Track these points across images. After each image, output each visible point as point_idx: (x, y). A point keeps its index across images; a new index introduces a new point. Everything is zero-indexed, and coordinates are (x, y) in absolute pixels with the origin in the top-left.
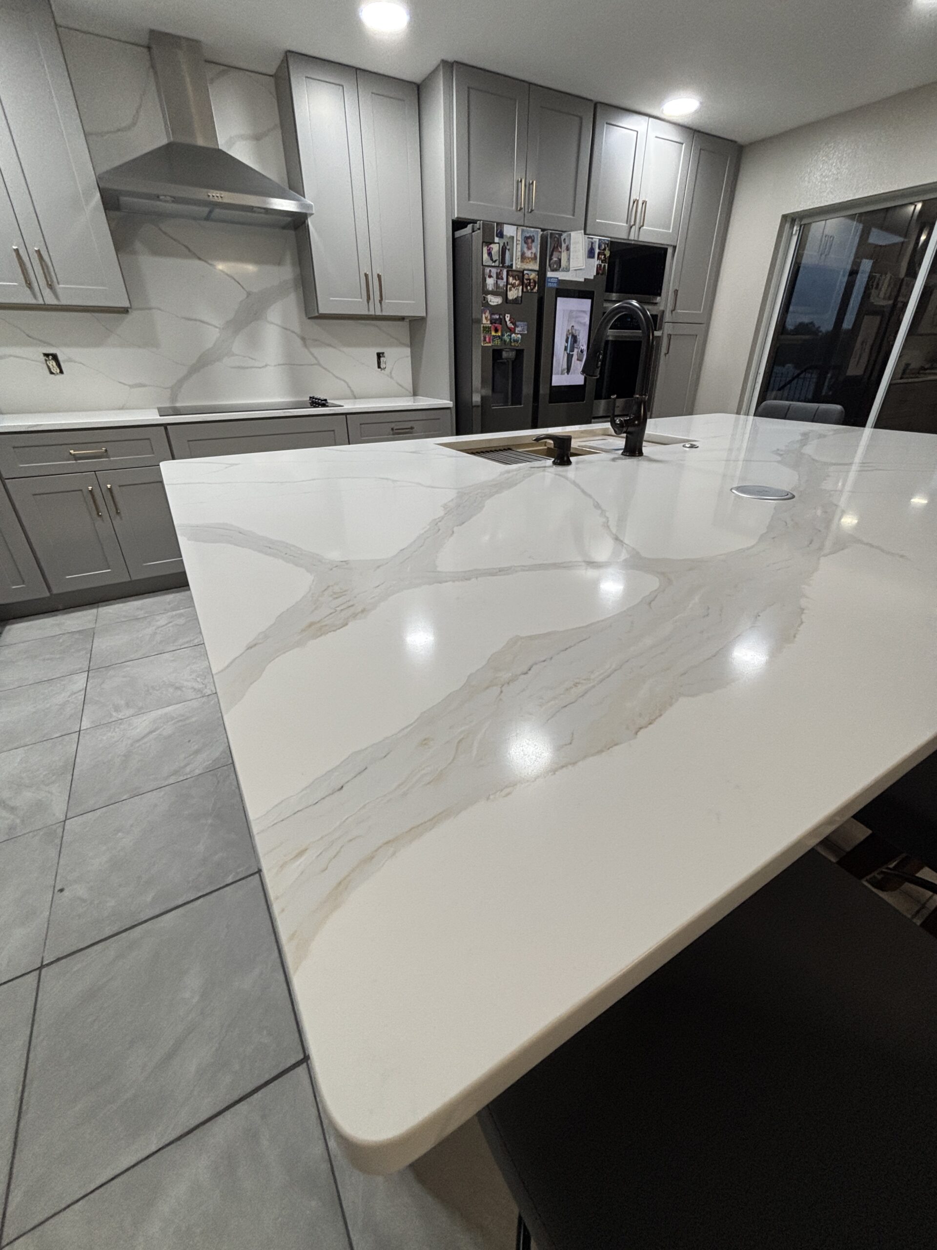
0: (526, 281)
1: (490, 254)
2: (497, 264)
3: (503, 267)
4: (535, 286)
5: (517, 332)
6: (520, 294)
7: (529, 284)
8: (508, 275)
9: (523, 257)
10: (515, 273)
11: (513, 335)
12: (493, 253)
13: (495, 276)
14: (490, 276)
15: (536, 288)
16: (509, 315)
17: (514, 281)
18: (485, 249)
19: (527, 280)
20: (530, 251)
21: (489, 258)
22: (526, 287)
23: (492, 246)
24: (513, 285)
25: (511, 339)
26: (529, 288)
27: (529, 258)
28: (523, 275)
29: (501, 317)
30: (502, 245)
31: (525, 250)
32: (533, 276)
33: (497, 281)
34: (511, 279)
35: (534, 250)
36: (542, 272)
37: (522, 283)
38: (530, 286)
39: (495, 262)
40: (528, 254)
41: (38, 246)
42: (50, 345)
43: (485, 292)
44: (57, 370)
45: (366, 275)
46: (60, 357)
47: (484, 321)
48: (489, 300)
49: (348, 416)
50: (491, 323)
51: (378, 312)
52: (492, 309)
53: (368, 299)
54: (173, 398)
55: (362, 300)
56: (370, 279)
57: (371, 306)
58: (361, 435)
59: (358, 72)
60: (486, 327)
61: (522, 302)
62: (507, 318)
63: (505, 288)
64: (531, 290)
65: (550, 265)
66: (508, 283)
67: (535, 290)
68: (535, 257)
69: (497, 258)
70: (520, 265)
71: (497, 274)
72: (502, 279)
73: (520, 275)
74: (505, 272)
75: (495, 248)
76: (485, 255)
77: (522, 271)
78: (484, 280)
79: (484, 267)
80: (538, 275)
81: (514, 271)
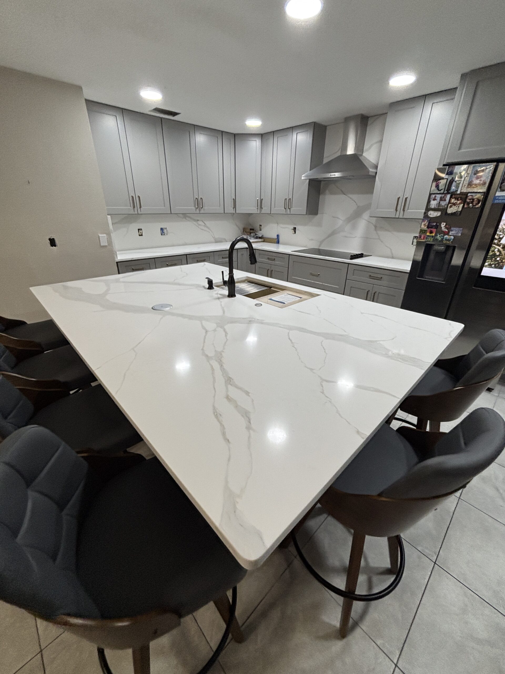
0: (468, 201)
1: (437, 186)
2: (442, 191)
3: (448, 193)
4: (479, 203)
5: (450, 234)
6: (460, 209)
7: (472, 203)
8: (451, 197)
9: (470, 184)
10: (459, 196)
11: (446, 236)
12: (440, 185)
13: (439, 199)
14: (434, 200)
15: (480, 204)
16: (445, 224)
17: (456, 201)
18: (434, 184)
19: (470, 199)
20: (479, 180)
21: (436, 189)
22: (468, 204)
23: (440, 181)
24: (454, 204)
25: (443, 238)
26: (471, 205)
27: (476, 185)
28: (467, 197)
29: (438, 224)
30: (450, 179)
31: (473, 179)
32: (478, 196)
33: (439, 202)
34: (453, 201)
35: (483, 178)
36: (486, 194)
37: (464, 202)
39: (441, 190)
40: (476, 182)
41: (291, 197)
42: (296, 225)
43: (428, 209)
44: (294, 233)
45: (399, 198)
46: (297, 229)
47: (423, 226)
48: (429, 214)
49: (349, 265)
50: (428, 227)
51: (401, 216)
52: (431, 220)
53: (396, 210)
54: (320, 246)
55: (393, 210)
56: (400, 200)
57: (398, 213)
58: (353, 275)
59: (427, 96)
60: (423, 230)
61: (460, 214)
62: (443, 225)
63: (446, 206)
64: (473, 206)
65: (500, 187)
66: (449, 202)
67: (477, 206)
68: (484, 183)
69: (444, 188)
70: (465, 190)
71: (441, 197)
72: (445, 200)
73: (464, 196)
74: (449, 196)
75: (442, 182)
76: (434, 187)
77: (466, 194)
78: (429, 202)
79: (430, 194)
80: (484, 195)
81: (459, 194)
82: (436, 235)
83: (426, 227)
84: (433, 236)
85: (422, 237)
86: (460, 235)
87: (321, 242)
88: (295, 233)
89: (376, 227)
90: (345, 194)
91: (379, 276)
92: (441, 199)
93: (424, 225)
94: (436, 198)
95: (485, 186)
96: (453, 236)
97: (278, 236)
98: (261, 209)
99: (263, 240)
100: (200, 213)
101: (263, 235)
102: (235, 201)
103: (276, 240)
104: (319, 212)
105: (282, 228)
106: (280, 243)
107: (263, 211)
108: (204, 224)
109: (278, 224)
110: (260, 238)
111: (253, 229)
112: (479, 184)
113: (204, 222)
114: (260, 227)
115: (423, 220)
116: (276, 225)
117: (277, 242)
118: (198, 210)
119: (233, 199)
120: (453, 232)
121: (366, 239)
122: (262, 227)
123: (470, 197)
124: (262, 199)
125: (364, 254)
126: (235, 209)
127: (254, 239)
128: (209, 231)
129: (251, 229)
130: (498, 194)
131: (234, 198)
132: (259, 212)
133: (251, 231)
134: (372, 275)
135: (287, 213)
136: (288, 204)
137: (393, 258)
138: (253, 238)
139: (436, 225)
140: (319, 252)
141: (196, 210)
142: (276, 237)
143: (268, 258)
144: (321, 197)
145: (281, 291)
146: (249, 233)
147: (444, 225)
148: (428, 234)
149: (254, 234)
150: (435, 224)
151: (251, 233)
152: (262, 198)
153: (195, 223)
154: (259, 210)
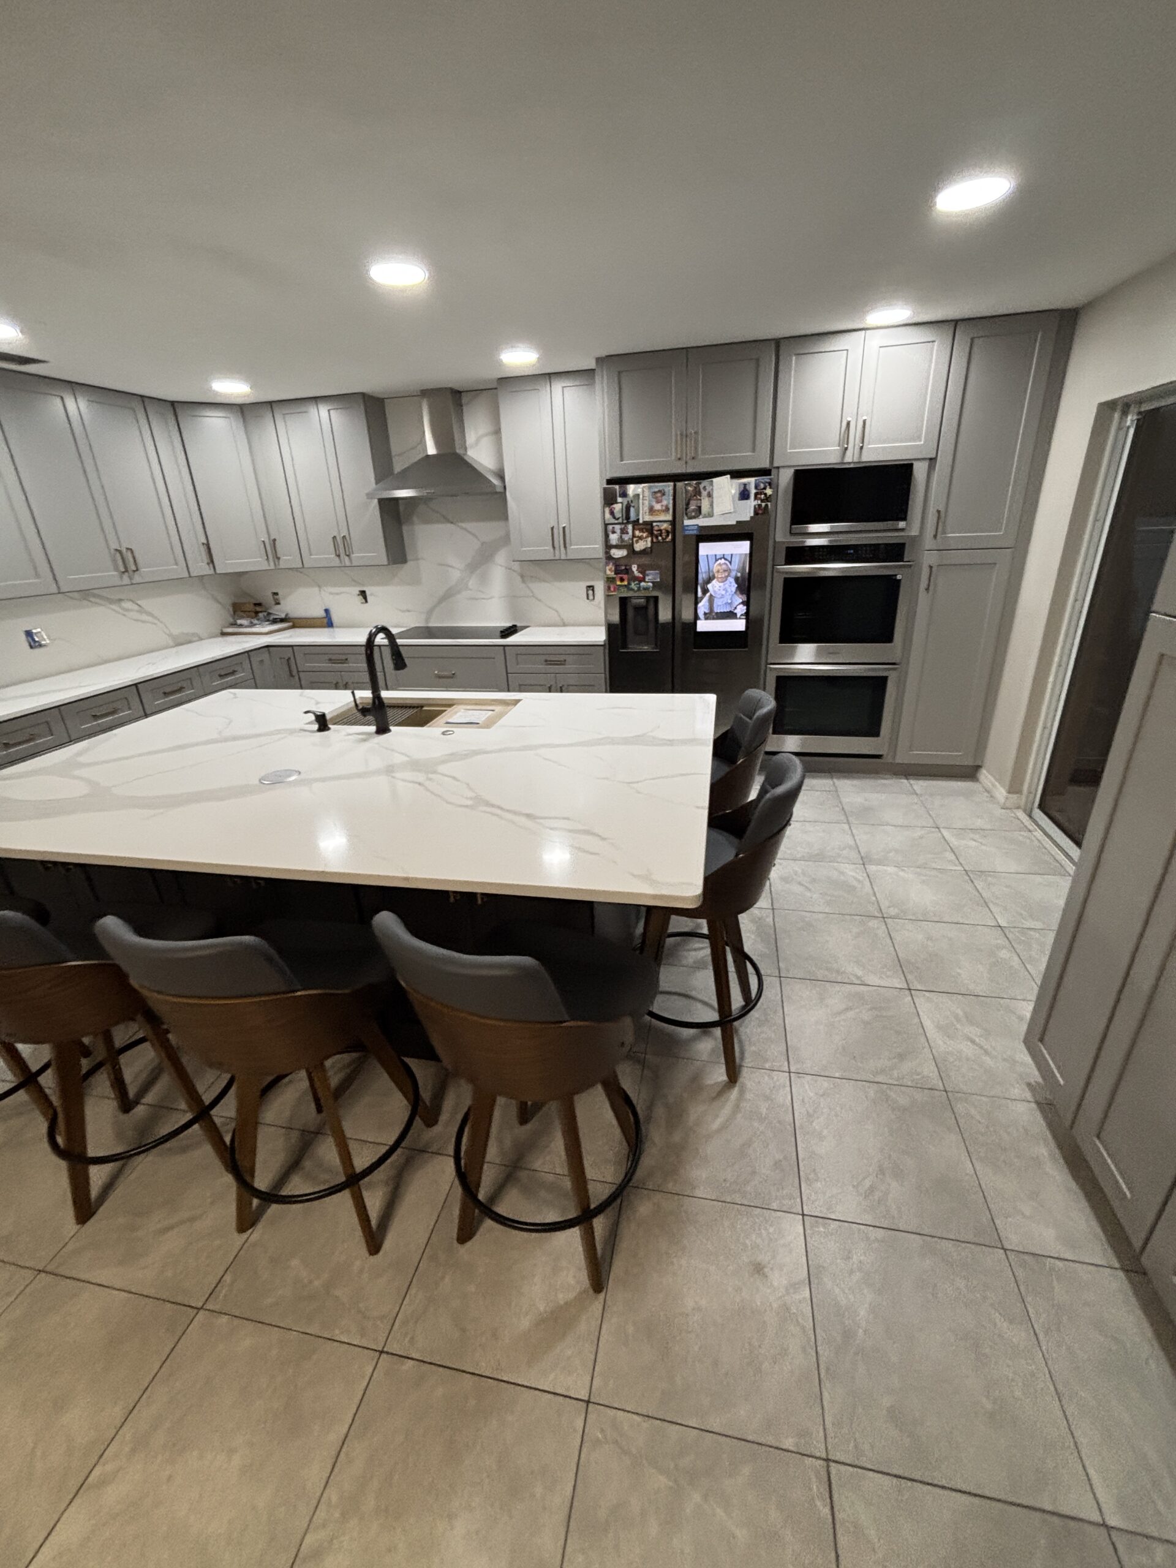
0: (655, 532)
1: (612, 513)
2: (620, 521)
3: (628, 523)
4: (668, 536)
5: (647, 580)
6: (649, 545)
8: (634, 529)
9: (652, 510)
10: (642, 527)
11: (643, 584)
12: (615, 511)
13: (618, 531)
14: (614, 532)
15: (670, 537)
16: (636, 566)
17: (641, 534)
18: (607, 510)
19: (657, 531)
20: (660, 504)
21: (611, 517)
22: (657, 537)
23: (615, 506)
26: (660, 538)
27: (658, 511)
28: (652, 527)
29: (628, 567)
30: (625, 503)
31: (654, 504)
32: (665, 526)
33: (621, 537)
34: (637, 533)
35: (665, 503)
36: (673, 523)
37: (651, 534)
38: (661, 536)
39: (618, 519)
40: (658, 507)
41: (344, 533)
42: (363, 585)
43: (608, 546)
44: (364, 601)
45: (552, 529)
46: (368, 593)
47: (608, 572)
48: (612, 554)
49: (506, 648)
50: (616, 574)
51: (563, 557)
52: (616, 562)
53: (554, 547)
54: (427, 620)
55: (549, 548)
56: (555, 531)
57: (557, 552)
58: (518, 664)
59: (553, 377)
60: (610, 578)
61: (651, 551)
62: (634, 568)
63: (631, 542)
64: (663, 539)
65: (686, 514)
66: (634, 536)
67: (668, 540)
68: (667, 509)
69: (621, 516)
70: (648, 518)
71: (621, 529)
72: (627, 533)
73: (649, 527)
74: (630, 527)
75: (617, 508)
76: (608, 515)
77: (650, 523)
78: (607, 536)
79: (606, 525)
80: (671, 525)
81: (641, 524)
82: (629, 584)
83: (613, 573)
84: (625, 586)
85: (612, 589)
86: (659, 580)
87: (430, 612)
88: (366, 601)
89: (522, 576)
90: (452, 523)
91: (562, 658)
92: (624, 531)
93: (610, 570)
94: (615, 530)
95: (669, 513)
96: (653, 582)
97: (327, 611)
98: (276, 560)
99: (291, 624)
100: (132, 584)
101: (287, 615)
102: (208, 546)
103: (325, 621)
104: (409, 557)
105: (331, 593)
106: (334, 625)
107: (282, 565)
108: (136, 607)
109: (319, 587)
110: (282, 620)
111: (259, 604)
112: (663, 511)
113: (139, 602)
114: (276, 597)
115: (607, 564)
116: (316, 589)
117: (327, 623)
118: (125, 576)
119: (203, 544)
120: (650, 577)
121: (513, 600)
122: (280, 596)
123: (656, 528)
124: (274, 540)
125: (518, 624)
126: (211, 565)
127: (271, 624)
128: (156, 621)
129: (255, 604)
130: (687, 522)
131: (205, 542)
132: (272, 567)
133: (258, 609)
134: (549, 659)
135: (343, 565)
136: (342, 546)
137: (564, 625)
138: (267, 623)
139: (626, 569)
140: (429, 632)
141: (121, 578)
142: (323, 614)
143: (330, 660)
144: (405, 528)
145: (449, 709)
146: (253, 614)
147: (636, 568)
148: (619, 583)
149: (265, 614)
150: (623, 568)
151: (257, 613)
152: (272, 537)
153: (113, 607)
154: (272, 564)
